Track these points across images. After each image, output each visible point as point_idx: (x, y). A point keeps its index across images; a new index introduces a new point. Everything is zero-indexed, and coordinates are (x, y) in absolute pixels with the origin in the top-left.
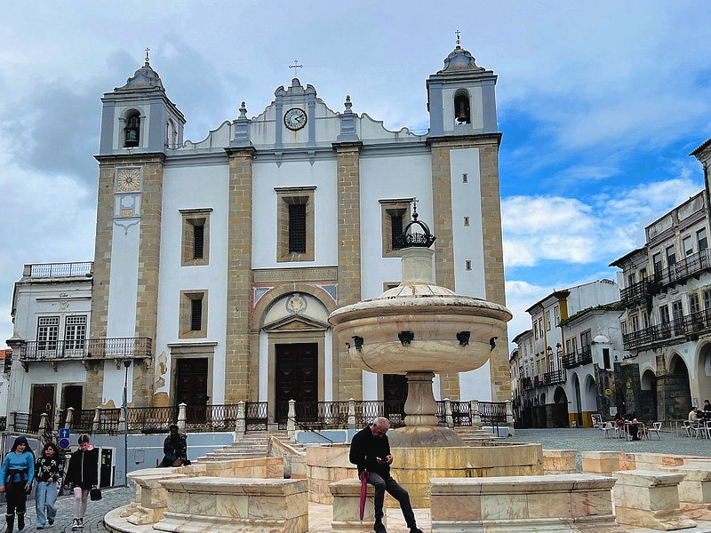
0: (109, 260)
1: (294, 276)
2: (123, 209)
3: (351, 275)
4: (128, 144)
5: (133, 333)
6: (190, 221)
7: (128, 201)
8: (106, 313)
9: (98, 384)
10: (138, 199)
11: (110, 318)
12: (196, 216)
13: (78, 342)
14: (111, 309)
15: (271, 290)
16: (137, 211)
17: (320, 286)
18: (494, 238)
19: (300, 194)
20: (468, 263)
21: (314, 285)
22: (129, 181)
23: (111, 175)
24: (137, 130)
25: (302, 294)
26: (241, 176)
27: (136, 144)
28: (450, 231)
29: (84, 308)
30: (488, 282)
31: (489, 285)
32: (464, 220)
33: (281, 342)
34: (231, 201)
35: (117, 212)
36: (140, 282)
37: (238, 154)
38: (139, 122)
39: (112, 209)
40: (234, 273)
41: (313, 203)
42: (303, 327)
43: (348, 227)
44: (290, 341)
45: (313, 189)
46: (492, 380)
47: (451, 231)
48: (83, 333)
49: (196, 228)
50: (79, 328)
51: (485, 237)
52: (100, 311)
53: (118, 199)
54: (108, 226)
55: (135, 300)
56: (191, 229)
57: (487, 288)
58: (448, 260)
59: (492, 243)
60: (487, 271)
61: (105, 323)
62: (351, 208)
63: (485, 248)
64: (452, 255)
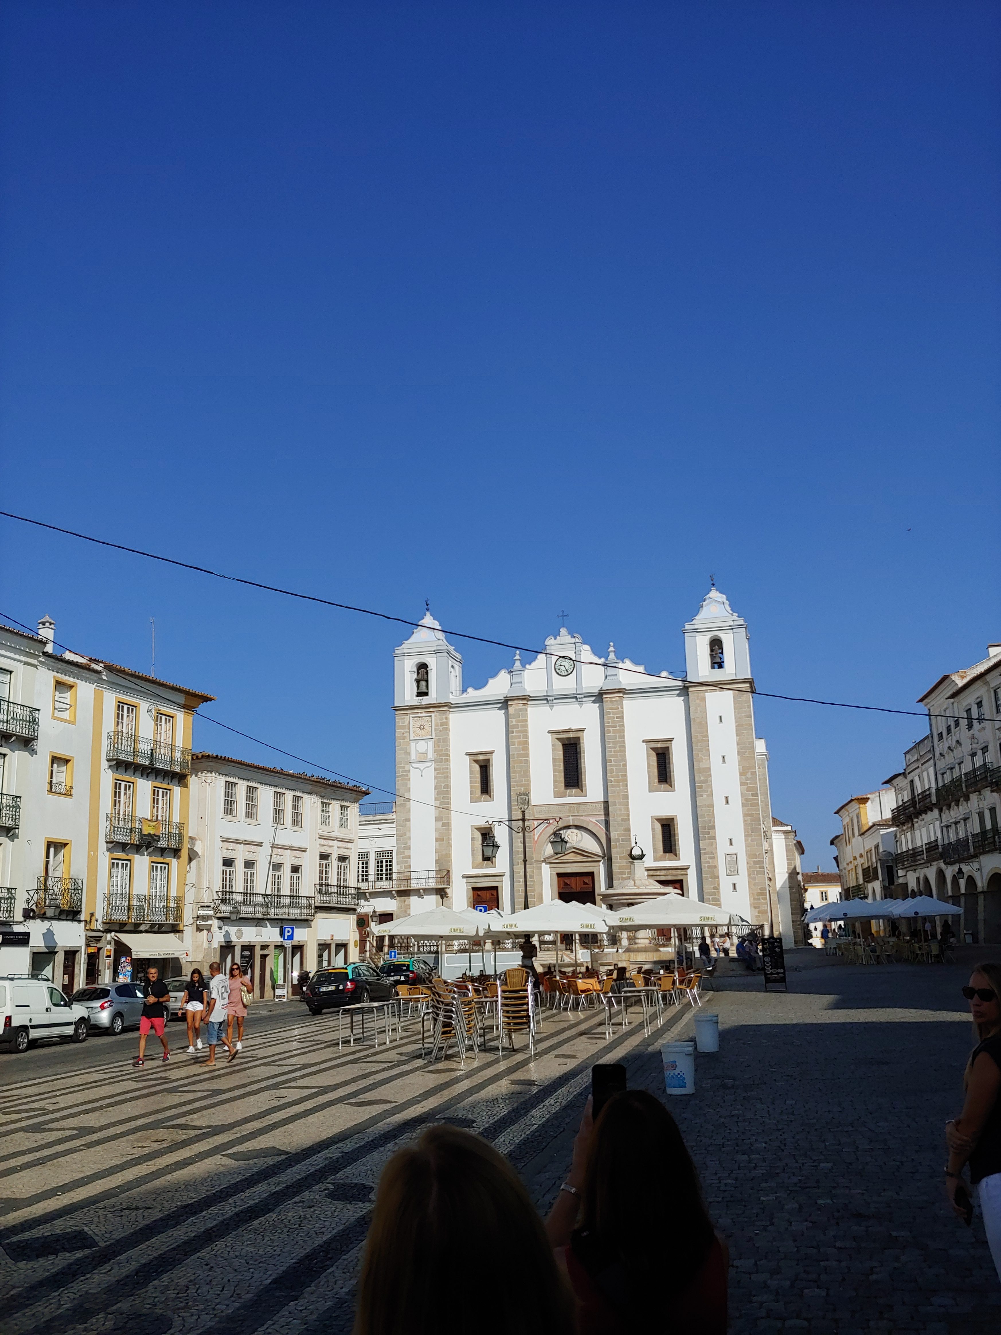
0: (409, 800)
1: (570, 811)
2: (418, 754)
3: (620, 810)
4: (420, 694)
5: (433, 866)
6: (476, 761)
7: (422, 746)
8: (409, 847)
9: (406, 911)
10: (431, 743)
11: (413, 853)
12: (481, 757)
13: (387, 874)
14: (413, 844)
15: (550, 824)
16: (431, 755)
17: (594, 820)
18: (749, 775)
19: (571, 735)
20: (727, 798)
21: (587, 819)
22: (422, 727)
23: (406, 723)
24: (427, 681)
25: (578, 827)
26: (518, 721)
27: (426, 694)
28: (708, 769)
29: (390, 844)
30: (745, 815)
31: (746, 818)
32: (721, 758)
33: (562, 871)
34: (511, 744)
35: (413, 757)
36: (437, 819)
37: (516, 702)
38: (427, 673)
39: (409, 754)
41: (583, 743)
42: (580, 858)
43: (616, 765)
44: (569, 870)
45: (583, 730)
46: (751, 905)
47: (710, 768)
48: (390, 866)
49: (481, 767)
50: (387, 862)
51: (741, 774)
52: (405, 846)
53: (413, 744)
54: (406, 769)
55: (433, 836)
56: (477, 768)
57: (745, 821)
58: (708, 795)
59: (747, 779)
60: (743, 805)
61: (409, 857)
62: (618, 748)
63: (742, 784)
64: (712, 791)
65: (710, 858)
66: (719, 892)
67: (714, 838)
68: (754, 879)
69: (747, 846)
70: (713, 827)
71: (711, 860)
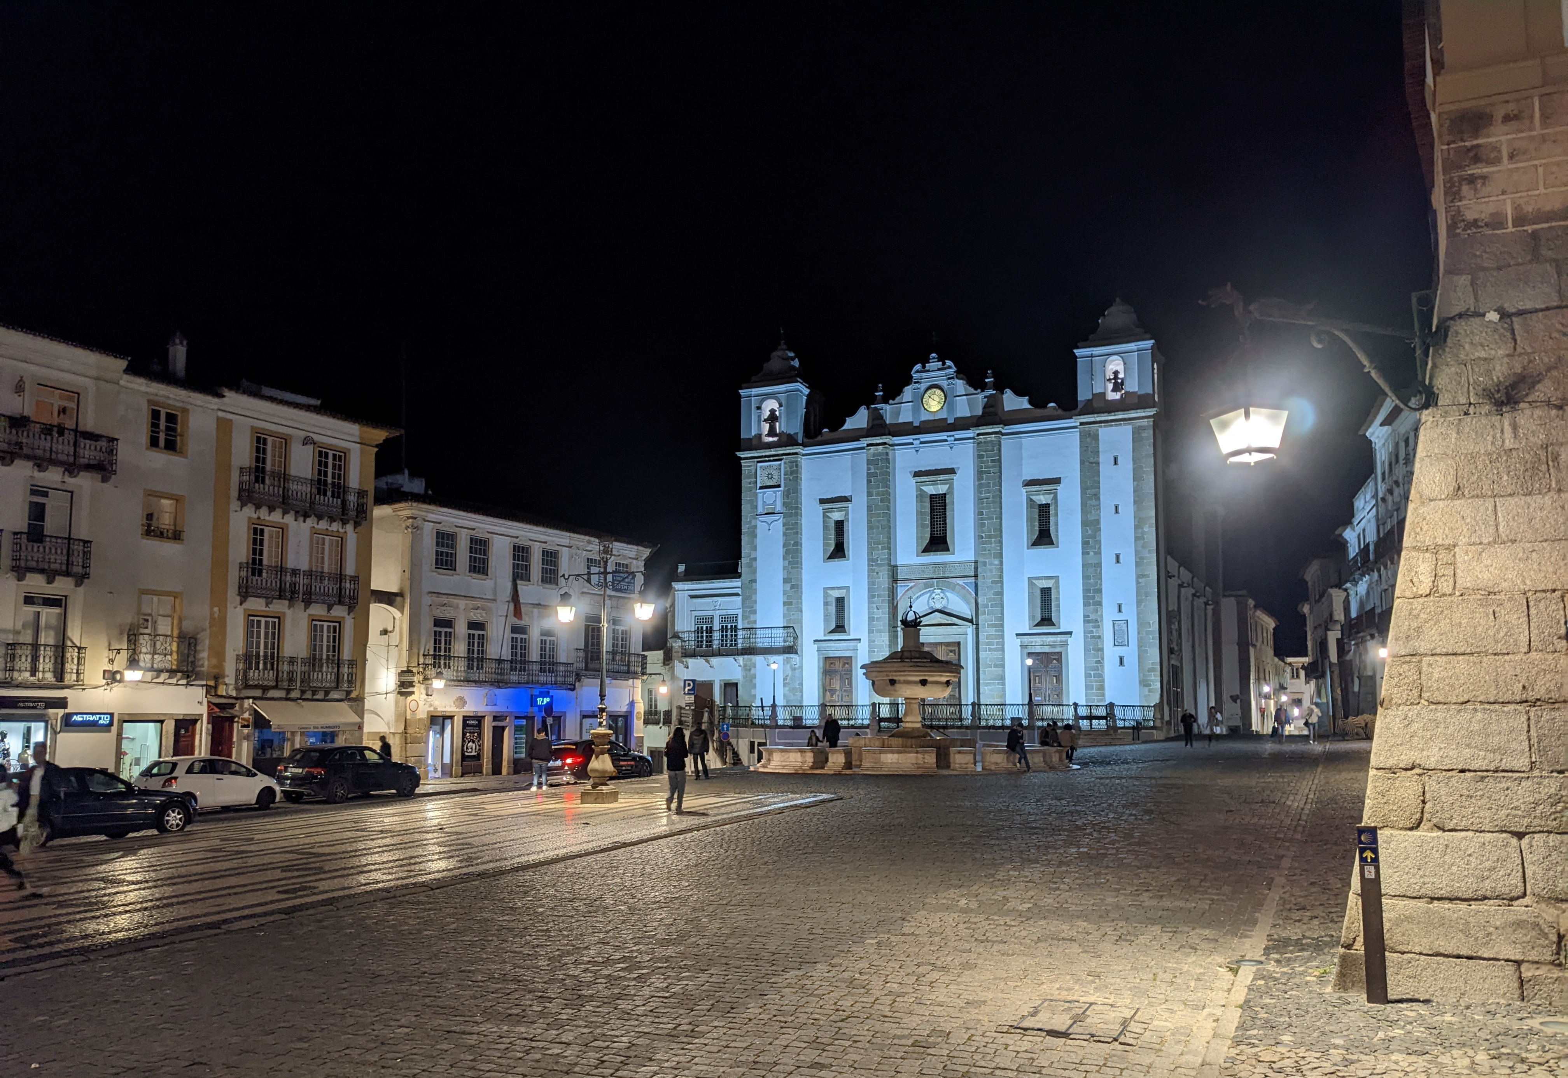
0: (755, 559)
1: (935, 571)
2: (766, 506)
3: (992, 571)
5: (780, 623)
7: (770, 497)
8: (755, 612)
9: (751, 681)
10: (780, 495)
14: (759, 607)
15: (911, 588)
16: (779, 508)
17: (961, 582)
18: (1146, 528)
20: (1118, 556)
21: (954, 581)
22: (770, 476)
23: (753, 471)
25: (942, 590)
26: (877, 468)
28: (1098, 522)
29: (735, 605)
30: (1138, 577)
31: (1140, 580)
32: (1114, 508)
34: (869, 494)
35: (760, 510)
36: (784, 581)
37: (875, 446)
39: (755, 505)
40: (873, 571)
41: (953, 493)
43: (988, 519)
46: (1140, 682)
48: (736, 631)
49: (836, 522)
50: (732, 627)
51: (1136, 527)
52: (750, 607)
53: (760, 493)
54: (753, 523)
55: (781, 598)
56: (832, 524)
57: (1136, 583)
58: (1095, 553)
59: (1144, 533)
60: (1136, 564)
61: (755, 622)
63: (1136, 538)
64: (1100, 548)
65: (1094, 627)
66: (1103, 667)
67: (1100, 604)
68: (1146, 651)
69: (1138, 613)
70: (1100, 591)
71: (1094, 630)
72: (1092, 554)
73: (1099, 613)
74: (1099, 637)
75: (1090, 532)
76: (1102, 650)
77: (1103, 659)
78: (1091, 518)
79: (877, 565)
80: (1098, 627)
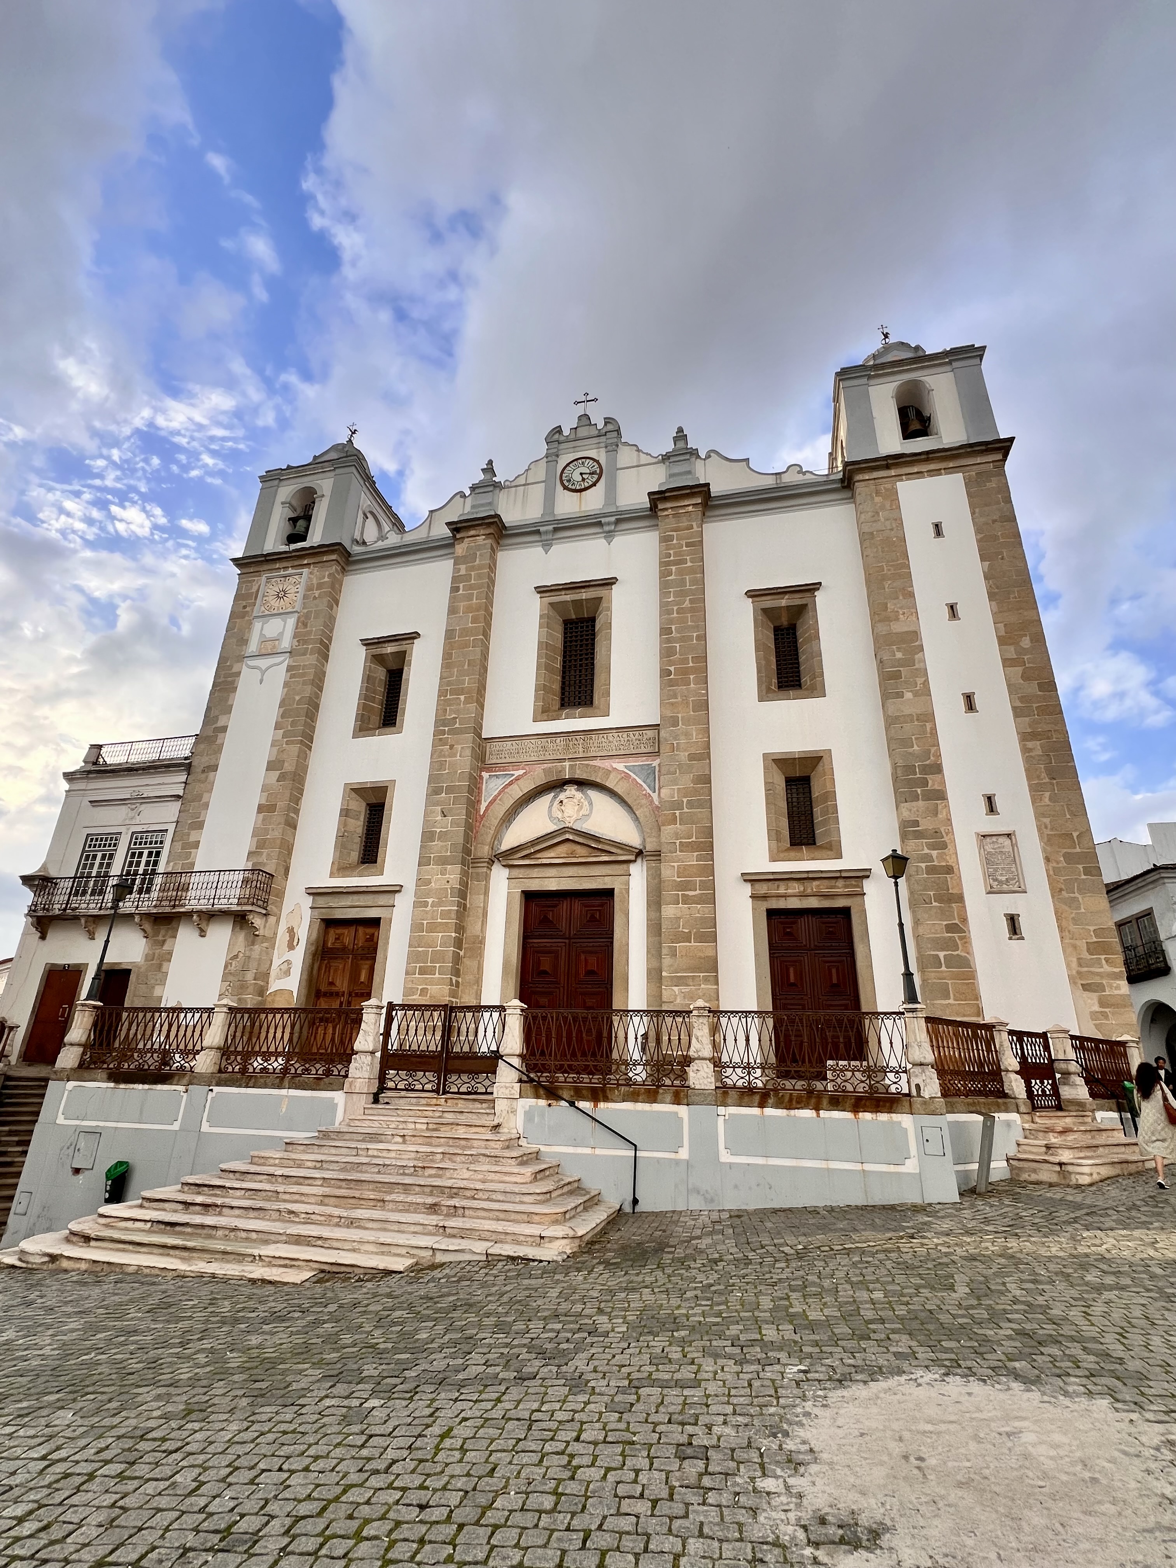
0: (225, 729)
1: (566, 748)
2: (264, 641)
3: (687, 734)
4: (290, 541)
5: (241, 863)
6: (378, 659)
7: (273, 627)
8: (200, 826)
9: (160, 966)
10: (291, 621)
11: (206, 836)
12: (390, 649)
13: (143, 881)
14: (211, 818)
15: (517, 779)
16: (286, 643)
17: (622, 767)
18: (1026, 643)
19: (584, 595)
20: (969, 697)
21: (607, 764)
22: (282, 595)
23: (254, 590)
24: (309, 517)
25: (581, 784)
26: (473, 568)
27: (302, 537)
28: (915, 635)
29: (166, 816)
30: (1025, 737)
31: (1030, 745)
32: (946, 610)
33: (535, 886)
34: (452, 610)
35: (253, 647)
36: (271, 766)
37: (472, 531)
38: (313, 505)
39: (246, 641)
40: (442, 742)
41: (609, 609)
42: (582, 854)
43: (682, 639)
44: (553, 885)
45: (609, 583)
48: (156, 863)
50: (150, 854)
51: (1002, 641)
52: (192, 821)
53: (257, 625)
54: (235, 670)
55: (256, 798)
56: (381, 674)
57: (1025, 750)
58: (916, 694)
59: (1021, 651)
60: (1018, 712)
61: (196, 845)
62: (687, 604)
63: (1007, 663)
64: (926, 683)
65: (933, 847)
66: (966, 941)
67: (941, 795)
68: (1073, 902)
69: (1039, 815)
70: (937, 769)
71: (934, 853)
72: (908, 695)
73: (942, 816)
74: (949, 870)
75: (899, 655)
76: (960, 898)
77: (965, 920)
78: (897, 627)
79: (452, 732)
80: (943, 846)
